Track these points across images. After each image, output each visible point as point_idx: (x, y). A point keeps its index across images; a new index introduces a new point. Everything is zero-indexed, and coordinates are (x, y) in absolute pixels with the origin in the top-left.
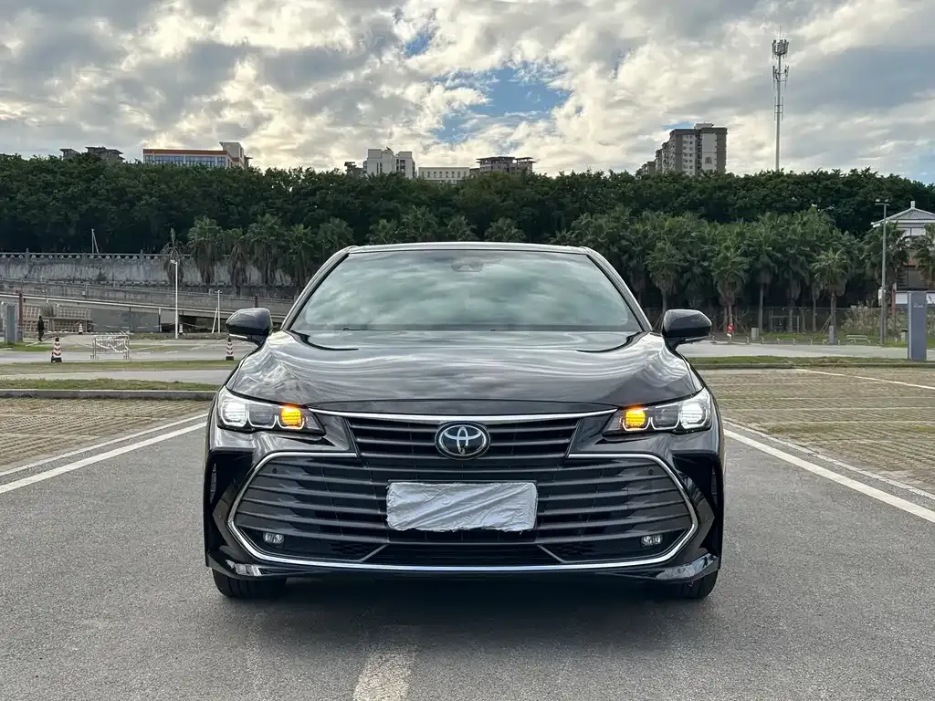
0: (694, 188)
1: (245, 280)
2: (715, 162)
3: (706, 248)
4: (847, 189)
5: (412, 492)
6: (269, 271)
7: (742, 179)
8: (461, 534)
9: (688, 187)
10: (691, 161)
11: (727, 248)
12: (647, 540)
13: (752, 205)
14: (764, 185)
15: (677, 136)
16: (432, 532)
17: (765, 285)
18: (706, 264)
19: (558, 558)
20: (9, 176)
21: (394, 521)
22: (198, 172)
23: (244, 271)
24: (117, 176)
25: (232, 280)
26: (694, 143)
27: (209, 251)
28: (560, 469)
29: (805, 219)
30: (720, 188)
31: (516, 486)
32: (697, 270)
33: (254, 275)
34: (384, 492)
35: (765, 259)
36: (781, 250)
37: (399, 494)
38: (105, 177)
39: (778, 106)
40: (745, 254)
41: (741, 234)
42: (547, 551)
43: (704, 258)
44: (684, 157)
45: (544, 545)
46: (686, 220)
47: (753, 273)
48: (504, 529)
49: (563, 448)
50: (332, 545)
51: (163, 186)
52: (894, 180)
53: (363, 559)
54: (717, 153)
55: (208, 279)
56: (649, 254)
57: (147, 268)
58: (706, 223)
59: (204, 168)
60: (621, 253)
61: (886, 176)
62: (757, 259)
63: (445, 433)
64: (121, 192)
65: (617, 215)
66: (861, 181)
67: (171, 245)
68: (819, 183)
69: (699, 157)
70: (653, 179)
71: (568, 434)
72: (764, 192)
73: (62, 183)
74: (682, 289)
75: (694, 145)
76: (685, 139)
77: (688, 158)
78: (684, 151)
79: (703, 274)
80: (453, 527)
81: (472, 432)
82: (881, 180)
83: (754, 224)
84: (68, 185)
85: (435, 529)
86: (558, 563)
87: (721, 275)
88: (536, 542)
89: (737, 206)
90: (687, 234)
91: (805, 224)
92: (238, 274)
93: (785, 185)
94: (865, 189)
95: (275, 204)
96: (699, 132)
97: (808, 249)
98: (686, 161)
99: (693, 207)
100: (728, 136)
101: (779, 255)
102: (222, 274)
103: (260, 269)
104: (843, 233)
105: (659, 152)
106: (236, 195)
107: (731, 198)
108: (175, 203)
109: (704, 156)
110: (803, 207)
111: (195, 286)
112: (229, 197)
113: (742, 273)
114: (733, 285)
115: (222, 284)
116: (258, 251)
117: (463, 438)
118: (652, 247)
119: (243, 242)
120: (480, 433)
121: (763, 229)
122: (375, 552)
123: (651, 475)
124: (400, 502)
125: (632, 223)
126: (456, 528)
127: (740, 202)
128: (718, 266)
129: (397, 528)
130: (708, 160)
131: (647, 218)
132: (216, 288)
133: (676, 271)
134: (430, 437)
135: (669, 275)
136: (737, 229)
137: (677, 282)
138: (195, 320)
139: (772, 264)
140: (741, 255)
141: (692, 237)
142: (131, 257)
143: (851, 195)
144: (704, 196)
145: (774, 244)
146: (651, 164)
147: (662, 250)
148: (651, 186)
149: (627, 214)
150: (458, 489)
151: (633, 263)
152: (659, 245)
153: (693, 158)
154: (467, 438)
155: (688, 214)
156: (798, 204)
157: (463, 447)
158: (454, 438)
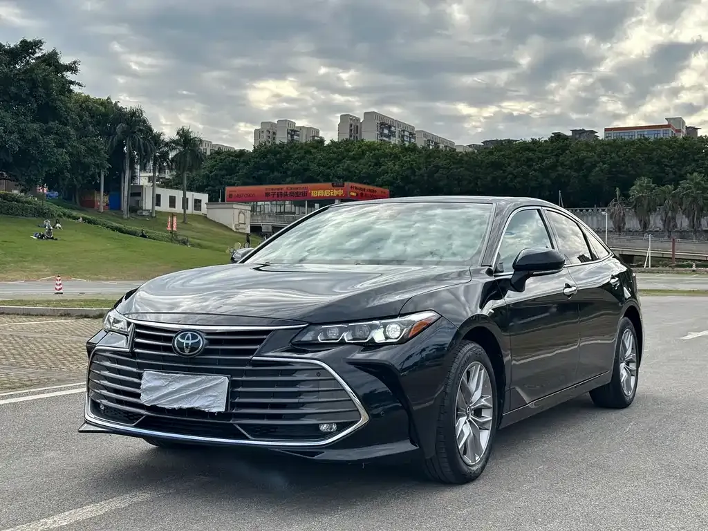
1: (675, 226)
5: (155, 379)
6: (695, 219)
8: (181, 411)
12: (324, 428)
16: (164, 408)
19: (247, 435)
20: (503, 155)
21: (145, 399)
22: (642, 143)
23: (674, 218)
24: (578, 150)
25: (664, 225)
27: (645, 203)
28: (250, 368)
31: (215, 379)
33: (683, 222)
34: (140, 376)
37: (148, 379)
38: (570, 152)
42: (240, 429)
45: (239, 425)
48: (206, 409)
49: (251, 352)
51: (613, 155)
53: (134, 425)
55: (645, 226)
57: (600, 219)
59: (646, 139)
63: (179, 337)
64: (580, 162)
67: (616, 201)
71: (259, 342)
73: (539, 158)
81: (194, 337)
84: (543, 159)
85: (166, 407)
86: (247, 439)
88: (231, 422)
92: (670, 221)
95: (703, 164)
102: (656, 221)
103: (688, 217)
106: (672, 159)
108: (623, 168)
111: (636, 231)
112: (666, 161)
115: (658, 229)
116: (686, 202)
117: (187, 342)
119: (674, 196)
120: (199, 338)
122: (139, 420)
123: (319, 376)
124: (149, 385)
126: (178, 406)
129: (146, 403)
132: (650, 232)
134: (170, 339)
138: (633, 259)
142: (587, 210)
150: (181, 379)
154: (190, 342)
157: (187, 347)
158: (182, 341)
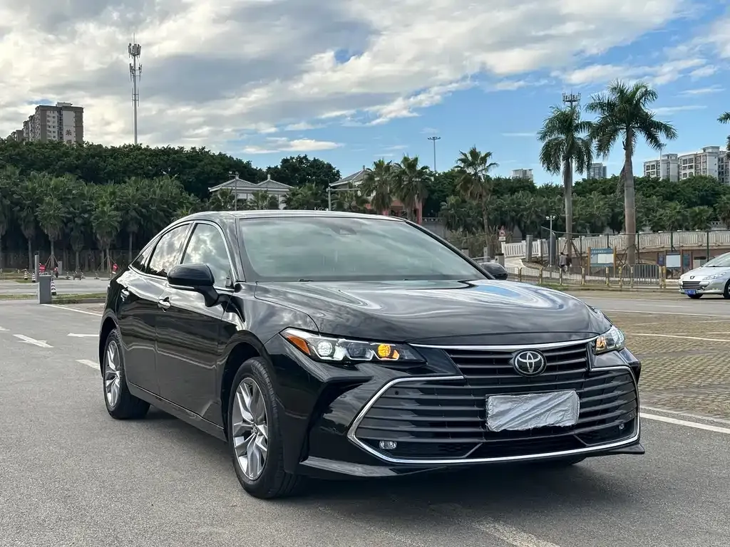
0: (71, 155)
2: (74, 134)
3: (86, 202)
4: (190, 162)
7: (110, 150)
8: (536, 431)
9: (66, 154)
10: (54, 132)
11: (104, 204)
13: (119, 171)
14: (128, 155)
15: (41, 110)
16: (517, 431)
17: (133, 233)
18: (86, 216)
19: (584, 443)
21: (492, 425)
26: (56, 118)
28: (585, 380)
29: (161, 183)
30: (93, 157)
31: (564, 394)
32: (79, 221)
34: (483, 403)
35: (134, 214)
36: (145, 207)
37: (495, 404)
39: (135, 95)
40: (117, 209)
41: (113, 193)
42: (578, 438)
43: (85, 211)
44: (48, 129)
46: (67, 180)
47: (124, 224)
48: (561, 425)
49: (584, 365)
50: (439, 446)
52: (222, 157)
53: (466, 455)
54: (76, 127)
56: (38, 207)
58: (84, 183)
60: (13, 206)
61: (217, 154)
62: (127, 213)
63: (518, 357)
65: (9, 173)
66: (198, 156)
68: (168, 156)
69: (61, 129)
70: (36, 145)
72: (128, 160)
74: (66, 236)
75: (56, 120)
76: (48, 113)
77: (52, 129)
78: (48, 123)
79: (83, 224)
80: (531, 426)
81: (535, 357)
82: (213, 156)
83: (123, 185)
86: (584, 446)
87: (99, 225)
88: (574, 433)
89: (106, 171)
90: (70, 191)
91: (161, 187)
93: (144, 156)
94: (203, 163)
96: (61, 109)
97: (165, 206)
98: (50, 132)
99: (72, 169)
100: (84, 114)
101: (143, 210)
104: (190, 195)
105: (26, 123)
107: (102, 164)
109: (65, 129)
110: (158, 174)
113: (116, 224)
114: (109, 234)
117: (530, 361)
118: (41, 201)
120: (540, 357)
121: (129, 189)
122: (474, 450)
124: (496, 410)
125: (22, 181)
126: (533, 427)
127: (109, 168)
128: (97, 218)
129: (495, 430)
130: (69, 133)
131: (35, 177)
133: (63, 221)
135: (56, 224)
136: (110, 189)
137: (62, 229)
139: (138, 217)
140: (114, 210)
141: (73, 194)
143: (193, 167)
144: (80, 162)
145: (139, 201)
146: (19, 132)
147: (50, 204)
148: (35, 151)
149: (17, 172)
150: (531, 399)
151: (24, 214)
152: (47, 199)
153: (56, 130)
154: (533, 361)
155: (68, 175)
156: (154, 172)
157: (531, 367)
158: (524, 361)
